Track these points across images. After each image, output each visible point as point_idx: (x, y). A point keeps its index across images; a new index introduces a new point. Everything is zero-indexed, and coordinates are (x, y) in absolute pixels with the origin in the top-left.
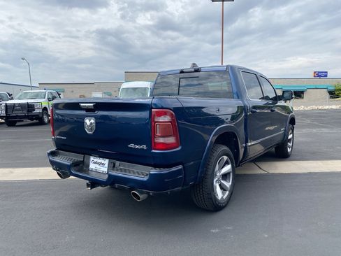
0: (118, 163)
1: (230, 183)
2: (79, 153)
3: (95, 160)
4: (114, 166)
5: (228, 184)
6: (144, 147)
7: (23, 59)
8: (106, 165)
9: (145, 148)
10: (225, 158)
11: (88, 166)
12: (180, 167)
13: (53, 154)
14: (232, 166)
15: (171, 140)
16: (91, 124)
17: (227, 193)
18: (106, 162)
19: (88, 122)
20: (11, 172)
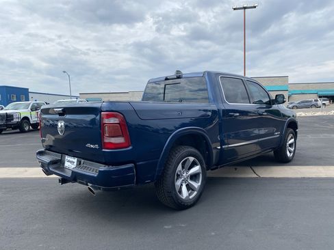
0: (83, 161)
1: (200, 184)
2: (58, 153)
3: (69, 159)
4: (80, 164)
5: (196, 185)
6: (97, 146)
7: (64, 72)
8: (75, 164)
9: (98, 148)
10: (192, 159)
11: (64, 164)
12: (131, 165)
13: (40, 153)
14: (202, 167)
15: (120, 140)
16: (61, 126)
17: (195, 193)
18: (75, 160)
19: (59, 125)
20: (26, 171)
